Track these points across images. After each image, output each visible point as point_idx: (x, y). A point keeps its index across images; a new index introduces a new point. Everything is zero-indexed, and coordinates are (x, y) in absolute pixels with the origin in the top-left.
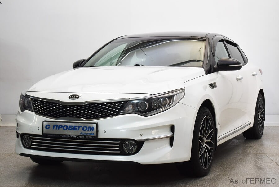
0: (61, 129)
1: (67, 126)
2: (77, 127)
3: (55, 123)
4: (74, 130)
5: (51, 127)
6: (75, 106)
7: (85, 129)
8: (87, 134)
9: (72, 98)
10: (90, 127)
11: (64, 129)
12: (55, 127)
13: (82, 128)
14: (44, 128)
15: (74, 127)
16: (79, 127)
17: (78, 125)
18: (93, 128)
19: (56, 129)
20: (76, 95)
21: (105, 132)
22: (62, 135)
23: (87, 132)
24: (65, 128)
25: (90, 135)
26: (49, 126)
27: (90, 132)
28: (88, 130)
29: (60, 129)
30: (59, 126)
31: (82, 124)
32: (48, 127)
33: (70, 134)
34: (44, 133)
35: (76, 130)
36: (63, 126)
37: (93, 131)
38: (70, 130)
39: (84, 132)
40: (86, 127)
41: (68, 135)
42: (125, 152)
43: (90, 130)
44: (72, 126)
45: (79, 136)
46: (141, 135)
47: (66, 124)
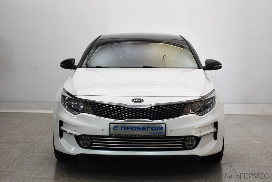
0: (130, 130)
1: (135, 127)
2: (146, 127)
3: (122, 124)
4: (143, 130)
5: (119, 128)
6: (141, 109)
7: (154, 129)
8: (156, 133)
9: (136, 101)
10: (159, 127)
11: (132, 129)
12: (123, 128)
13: (151, 128)
14: (112, 130)
15: (143, 127)
16: (148, 127)
17: (147, 126)
18: (162, 127)
19: (125, 130)
20: (139, 99)
21: (171, 131)
22: (131, 135)
23: (156, 131)
24: (134, 128)
25: (159, 134)
26: (117, 127)
27: (159, 131)
28: (157, 130)
29: (128, 130)
30: (127, 127)
31: (150, 125)
32: (115, 128)
33: (139, 134)
34: (111, 134)
35: (145, 130)
36: (132, 127)
37: (162, 130)
38: (139, 130)
39: (153, 132)
40: (155, 127)
41: (137, 135)
42: (187, 147)
43: (159, 130)
44: (141, 127)
45: (148, 135)
46: (200, 132)
47: (135, 125)
